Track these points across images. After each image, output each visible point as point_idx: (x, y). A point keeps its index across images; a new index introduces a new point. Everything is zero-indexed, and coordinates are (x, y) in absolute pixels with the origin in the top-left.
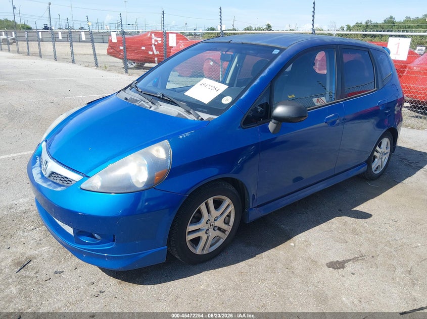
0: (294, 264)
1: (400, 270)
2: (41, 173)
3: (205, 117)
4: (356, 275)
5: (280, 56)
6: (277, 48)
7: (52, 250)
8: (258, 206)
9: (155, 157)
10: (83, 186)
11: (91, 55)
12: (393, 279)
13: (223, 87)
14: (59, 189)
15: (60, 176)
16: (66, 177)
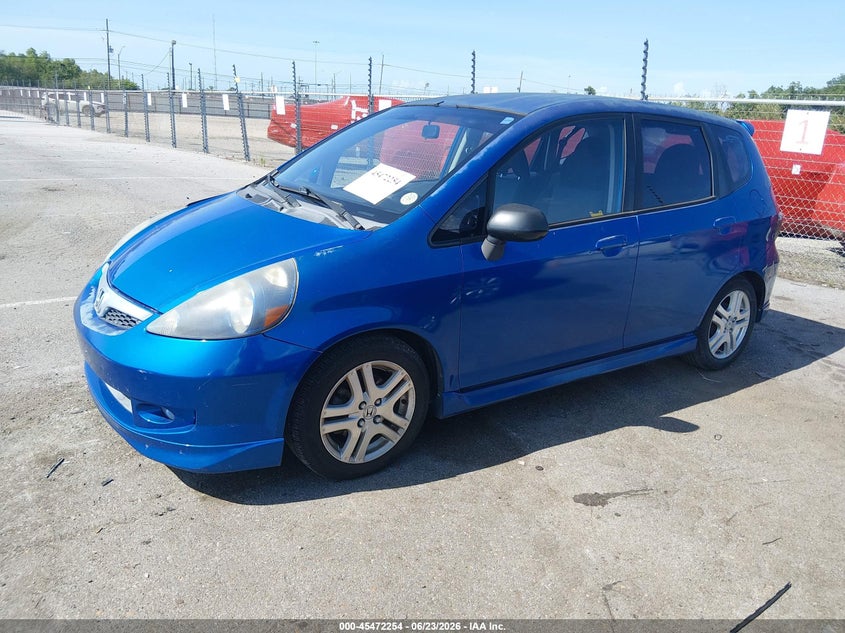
0: (516, 493)
1: (710, 517)
2: (94, 312)
3: (368, 224)
4: (623, 517)
5: (511, 128)
6: (510, 115)
7: (102, 444)
8: (462, 391)
9: (268, 283)
10: (151, 327)
11: (237, 138)
12: (693, 529)
13: (406, 178)
14: (115, 333)
15: (119, 314)
16: (128, 316)
